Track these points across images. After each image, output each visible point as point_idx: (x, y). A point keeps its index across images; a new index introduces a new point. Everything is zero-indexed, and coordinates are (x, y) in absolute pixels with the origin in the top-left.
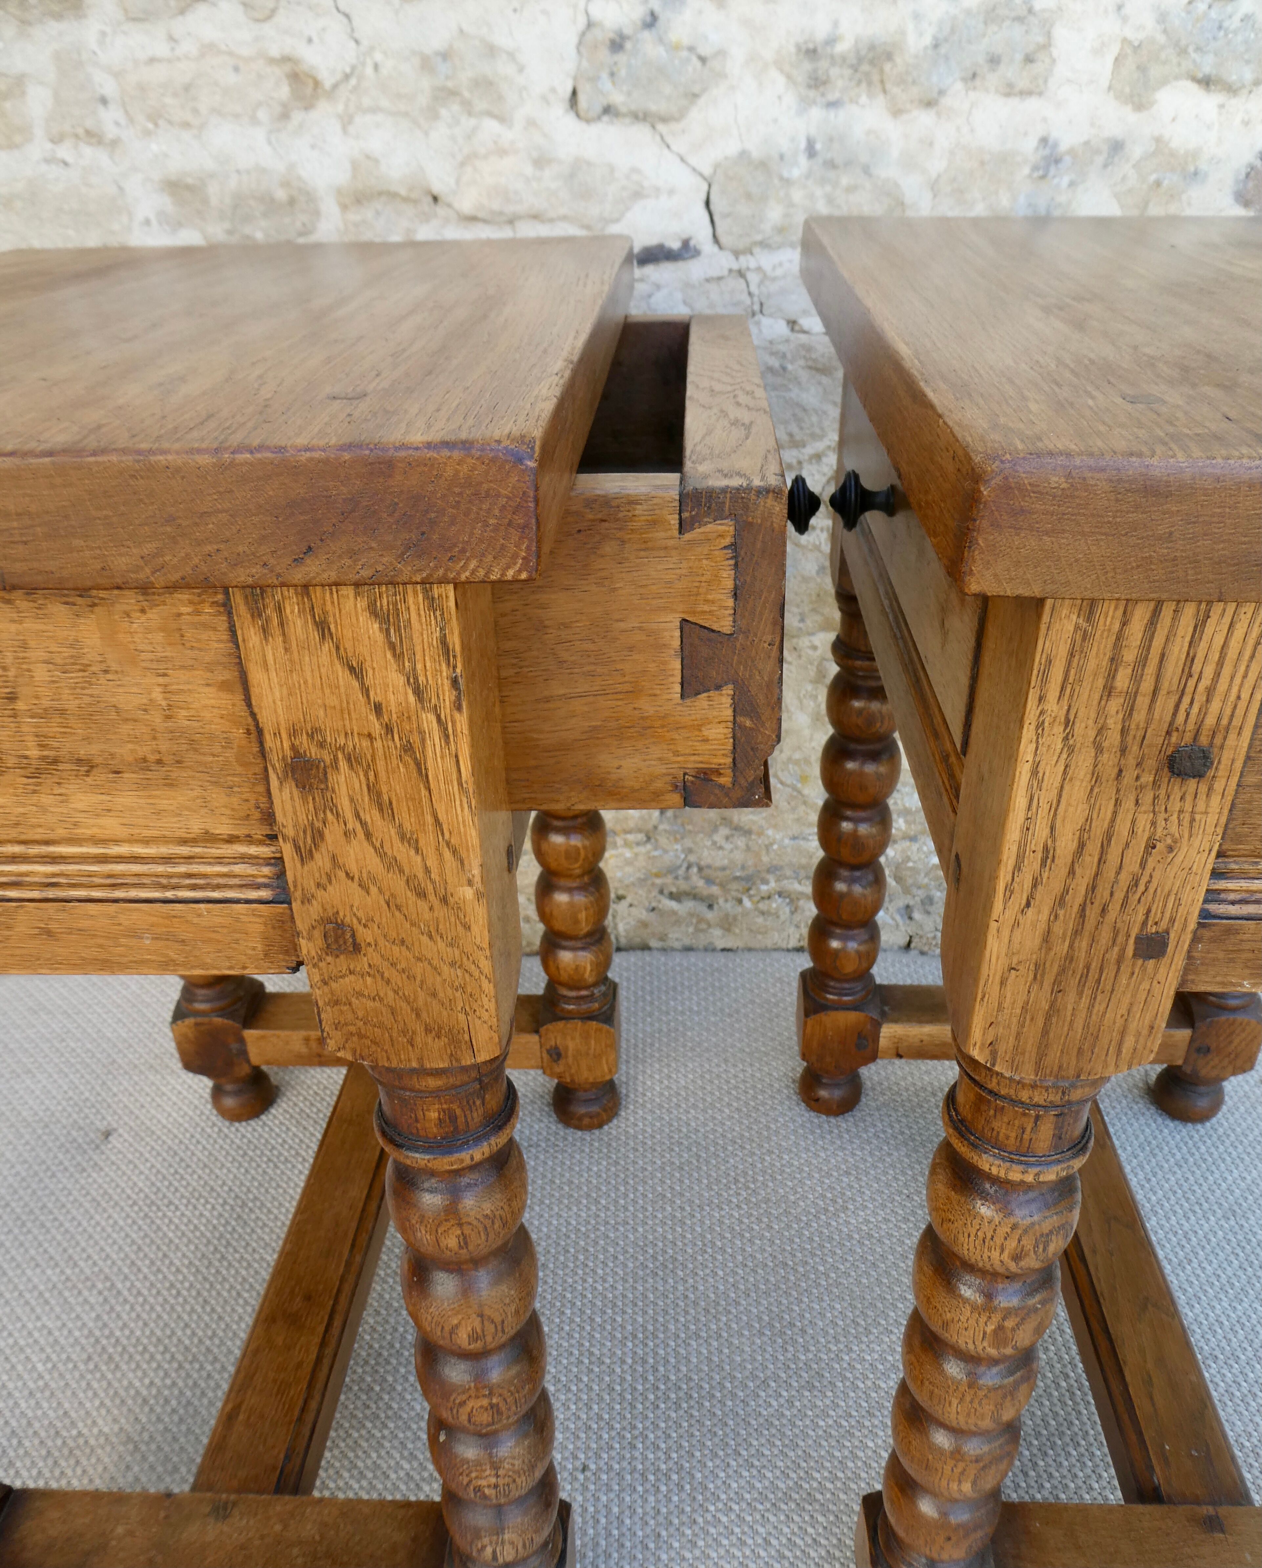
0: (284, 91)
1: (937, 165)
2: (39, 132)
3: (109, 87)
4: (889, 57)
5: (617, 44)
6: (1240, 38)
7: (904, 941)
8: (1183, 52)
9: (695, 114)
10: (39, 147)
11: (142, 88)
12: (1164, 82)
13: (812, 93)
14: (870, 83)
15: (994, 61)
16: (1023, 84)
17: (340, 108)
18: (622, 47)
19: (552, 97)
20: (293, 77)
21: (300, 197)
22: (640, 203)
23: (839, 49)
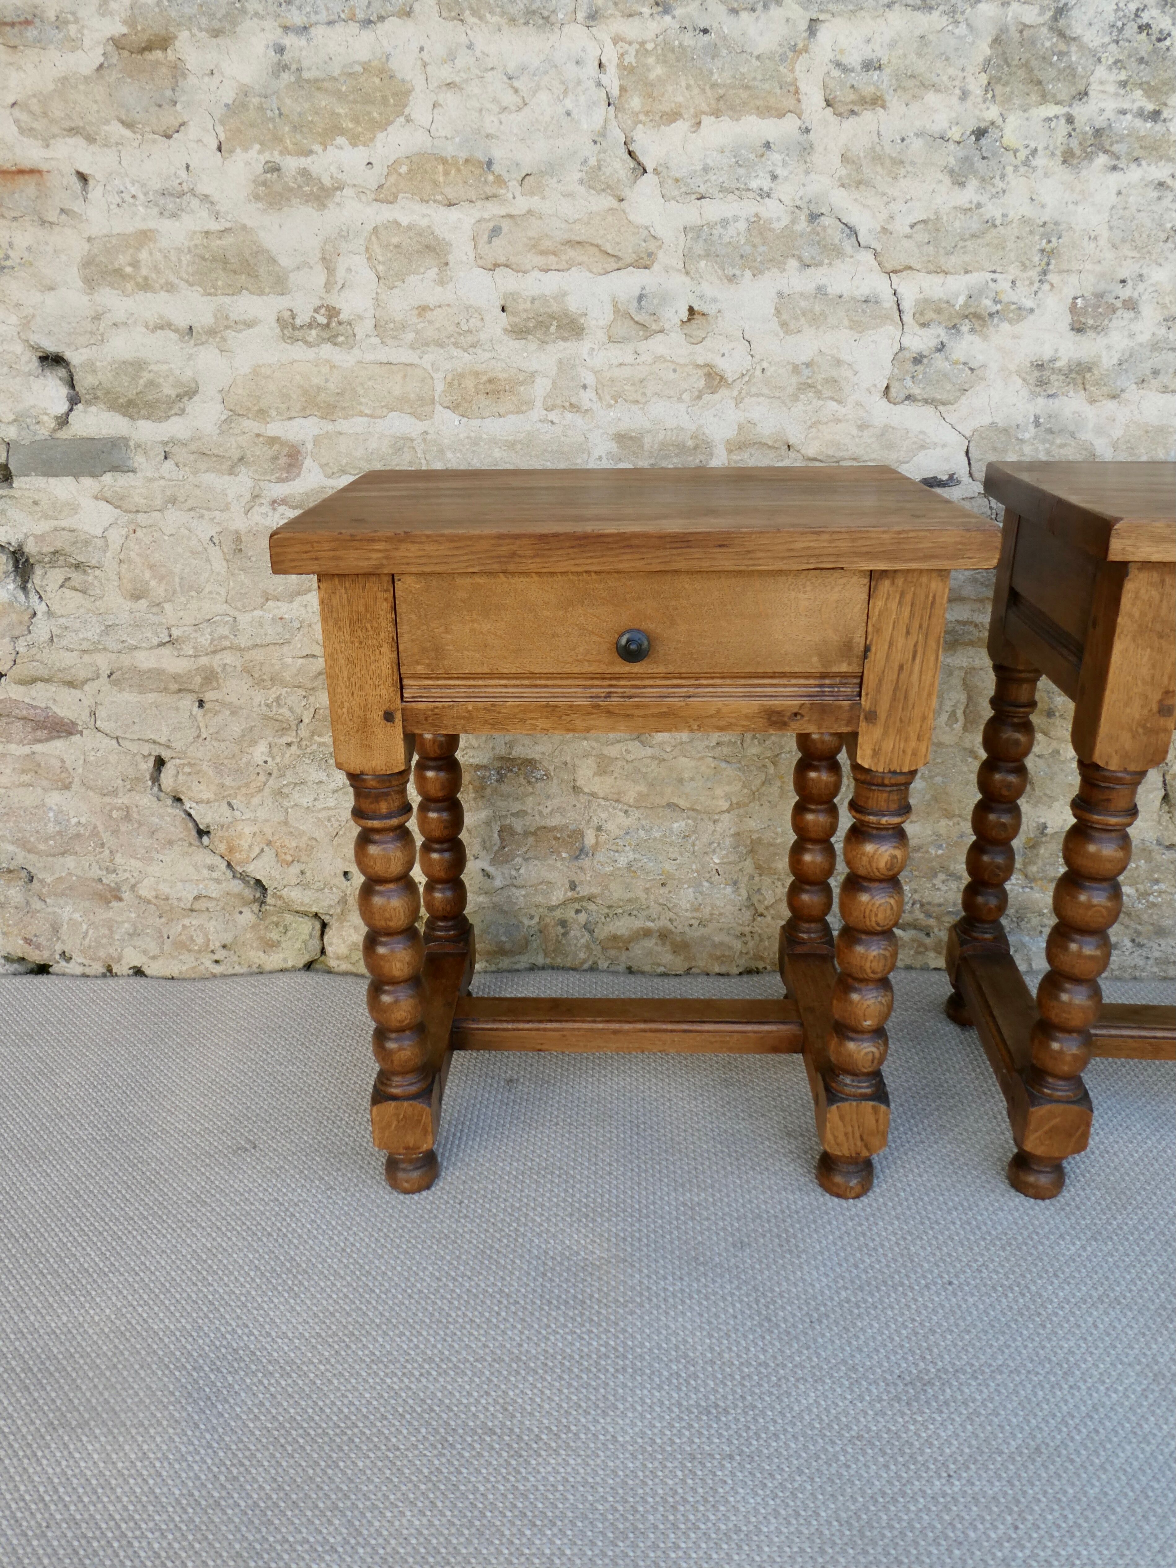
0: (702, 383)
1: (1117, 433)
2: (539, 404)
3: (590, 380)
4: (1090, 370)
5: (918, 360)
9: (963, 400)
10: (538, 412)
11: (612, 380)
13: (1038, 389)
14: (1076, 384)
15: (1156, 373)
16: (1173, 386)
17: (735, 393)
18: (920, 362)
19: (873, 389)
20: (708, 375)
21: (703, 445)
22: (923, 452)
23: (1058, 364)
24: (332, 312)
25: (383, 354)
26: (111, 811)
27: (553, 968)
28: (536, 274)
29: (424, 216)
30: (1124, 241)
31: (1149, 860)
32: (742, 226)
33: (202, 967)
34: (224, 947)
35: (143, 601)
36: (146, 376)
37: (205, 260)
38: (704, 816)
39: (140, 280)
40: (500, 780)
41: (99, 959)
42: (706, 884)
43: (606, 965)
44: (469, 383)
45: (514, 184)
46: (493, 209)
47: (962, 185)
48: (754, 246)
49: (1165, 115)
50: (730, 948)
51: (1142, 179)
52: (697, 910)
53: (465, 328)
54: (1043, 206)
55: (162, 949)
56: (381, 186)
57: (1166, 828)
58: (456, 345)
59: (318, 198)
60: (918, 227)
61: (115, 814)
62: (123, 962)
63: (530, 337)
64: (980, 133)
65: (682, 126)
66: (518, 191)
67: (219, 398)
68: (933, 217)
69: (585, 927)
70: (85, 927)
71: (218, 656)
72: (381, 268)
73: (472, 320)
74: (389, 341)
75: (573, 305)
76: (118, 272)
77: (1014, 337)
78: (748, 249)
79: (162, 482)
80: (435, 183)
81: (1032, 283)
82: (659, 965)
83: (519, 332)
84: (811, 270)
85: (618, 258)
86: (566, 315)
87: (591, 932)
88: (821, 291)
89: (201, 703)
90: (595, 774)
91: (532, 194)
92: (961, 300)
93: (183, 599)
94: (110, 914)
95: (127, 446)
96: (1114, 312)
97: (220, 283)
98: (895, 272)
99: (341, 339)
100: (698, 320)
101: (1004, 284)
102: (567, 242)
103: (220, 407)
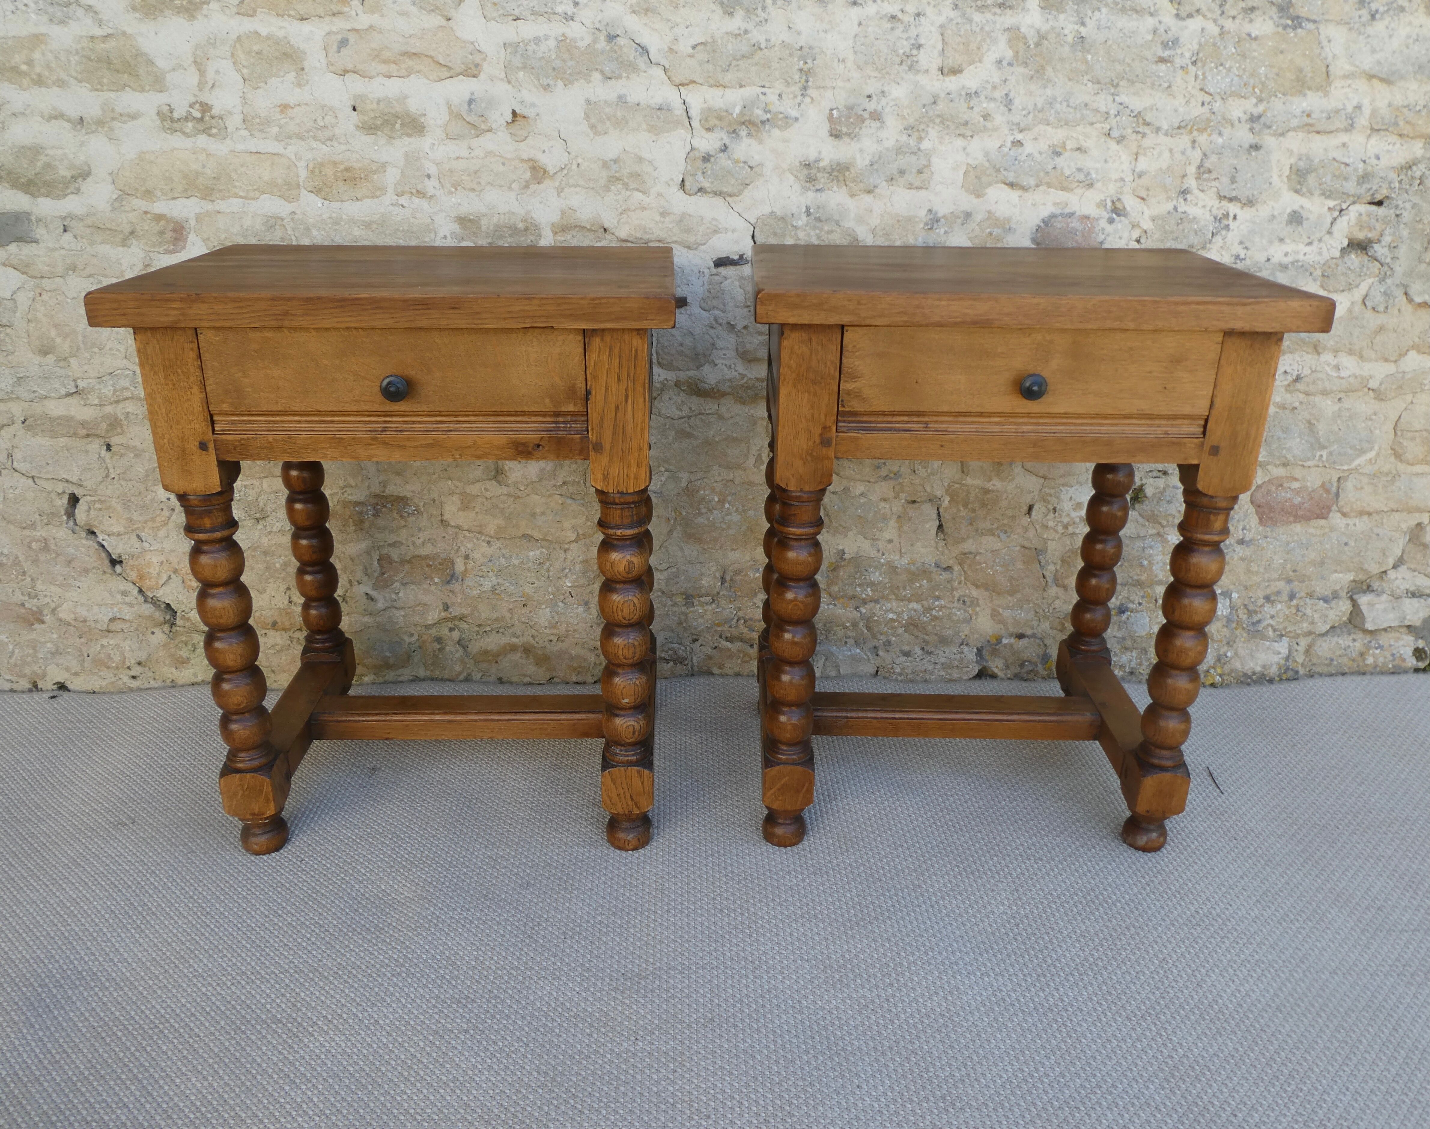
0: (528, 175)
1: (874, 221)
2: (390, 190)
3: (433, 170)
4: (848, 169)
5: (706, 158)
6: (1026, 165)
7: (873, 671)
8: (998, 171)
9: (746, 192)
10: (390, 197)
11: (451, 171)
12: (990, 184)
13: (808, 185)
14: (838, 181)
15: (902, 172)
16: (917, 183)
17: (557, 184)
18: (709, 160)
19: (671, 183)
20: (533, 168)
21: (531, 227)
22: (717, 236)
23: (822, 164)
24: (205, 108)
25: (253, 145)
26: (30, 542)
27: (432, 679)
28: (380, 79)
29: (281, 28)
30: (866, 63)
31: (930, 581)
32: (552, 43)
33: (120, 683)
34: (139, 664)
35: (50, 356)
36: (43, 159)
37: (91, 60)
38: (557, 546)
39: (35, 77)
40: (376, 515)
41: (25, 676)
42: (560, 604)
43: (479, 676)
44: (329, 171)
45: (355, 4)
46: (340, 24)
47: (731, 14)
48: (564, 61)
50: (585, 660)
51: (878, 13)
52: (554, 627)
53: (322, 124)
54: (799, 33)
55: (82, 665)
57: (943, 554)
58: (315, 138)
59: (187, 10)
60: (699, 48)
61: (34, 545)
62: (48, 678)
63: (379, 133)
66: (360, 9)
67: (109, 179)
68: (710, 40)
69: (459, 642)
70: (11, 647)
71: (121, 405)
72: (245, 71)
73: (327, 118)
74: (257, 134)
75: (413, 106)
76: (15, 70)
77: (785, 141)
78: (558, 63)
79: (63, 252)
81: (795, 97)
82: (525, 676)
83: (370, 128)
84: (613, 82)
85: (450, 68)
86: (408, 115)
87: (465, 648)
88: (621, 99)
89: (109, 447)
90: (459, 510)
91: (373, 12)
92: (737, 110)
93: (87, 355)
94: (33, 636)
95: (29, 220)
96: (863, 121)
97: (105, 80)
98: (682, 85)
99: (214, 131)
100: (520, 121)
101: (772, 97)
102: (405, 54)
103: (111, 187)
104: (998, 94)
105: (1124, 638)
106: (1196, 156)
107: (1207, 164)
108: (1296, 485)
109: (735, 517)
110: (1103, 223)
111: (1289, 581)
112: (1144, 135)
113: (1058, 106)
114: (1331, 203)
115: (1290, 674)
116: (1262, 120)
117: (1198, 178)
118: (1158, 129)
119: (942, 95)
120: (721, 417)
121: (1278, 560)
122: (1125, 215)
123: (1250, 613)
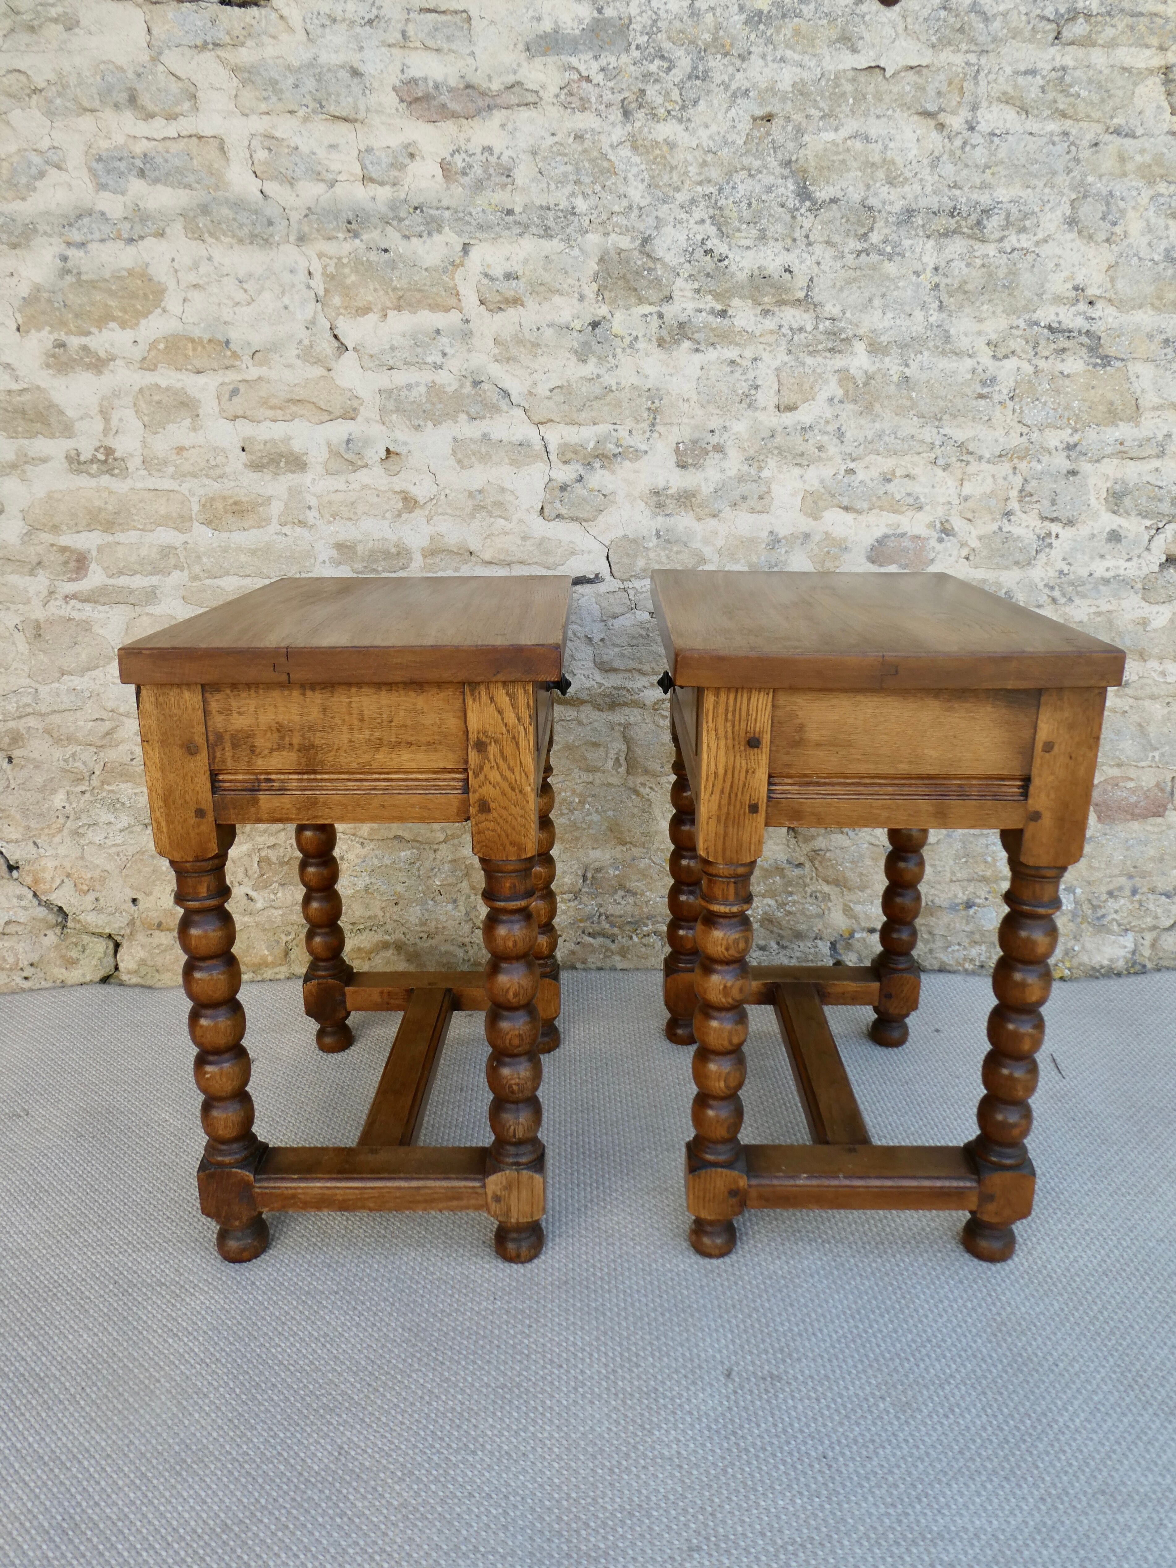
0: (400, 505)
1: (720, 542)
2: (274, 521)
3: (313, 502)
4: (694, 496)
5: (563, 488)
6: (859, 491)
8: (833, 496)
9: (601, 518)
10: (274, 527)
11: (330, 503)
12: (826, 508)
13: (658, 510)
14: (685, 507)
15: (744, 498)
16: (759, 508)
17: (427, 513)
18: (566, 490)
19: (531, 510)
20: (405, 499)
21: (403, 552)
22: (574, 557)
23: (670, 492)
24: (109, 451)
25: (151, 483)
28: (268, 423)
29: (178, 380)
30: (708, 402)
31: (783, 876)
32: (422, 389)
33: (13, 983)
34: (32, 965)
37: (8, 411)
38: (427, 847)
42: (430, 902)
44: (219, 505)
45: (247, 358)
46: (231, 376)
47: (584, 361)
48: (433, 404)
49: (730, 313)
51: (718, 358)
52: (424, 925)
53: (214, 463)
54: (647, 377)
56: (144, 359)
57: (794, 851)
58: (207, 476)
59: (96, 366)
60: (556, 391)
63: (265, 470)
64: (595, 325)
65: (372, 318)
66: (250, 363)
67: (20, 516)
68: (566, 384)
71: (23, 721)
72: (146, 418)
73: (219, 458)
74: (155, 473)
75: (297, 446)
77: (635, 472)
78: (428, 406)
80: (186, 356)
81: (644, 432)
83: (257, 466)
84: (478, 422)
85: (330, 413)
86: (291, 454)
88: (486, 437)
89: (10, 760)
91: (261, 365)
92: (592, 445)
96: (707, 453)
97: (20, 429)
98: (541, 423)
99: (116, 471)
100: (393, 458)
101: (623, 433)
102: (290, 400)
103: (22, 523)
104: (830, 428)
105: (972, 933)
106: (1018, 481)
107: (1028, 488)
108: (1131, 785)
109: (596, 817)
110: (933, 543)
111: (1131, 877)
112: (968, 463)
113: (886, 438)
114: (1148, 523)
115: (1138, 968)
116: (1078, 448)
117: (1020, 501)
118: (981, 458)
119: (780, 429)
120: (580, 723)
121: (1118, 857)
122: (954, 535)
123: (1095, 908)
